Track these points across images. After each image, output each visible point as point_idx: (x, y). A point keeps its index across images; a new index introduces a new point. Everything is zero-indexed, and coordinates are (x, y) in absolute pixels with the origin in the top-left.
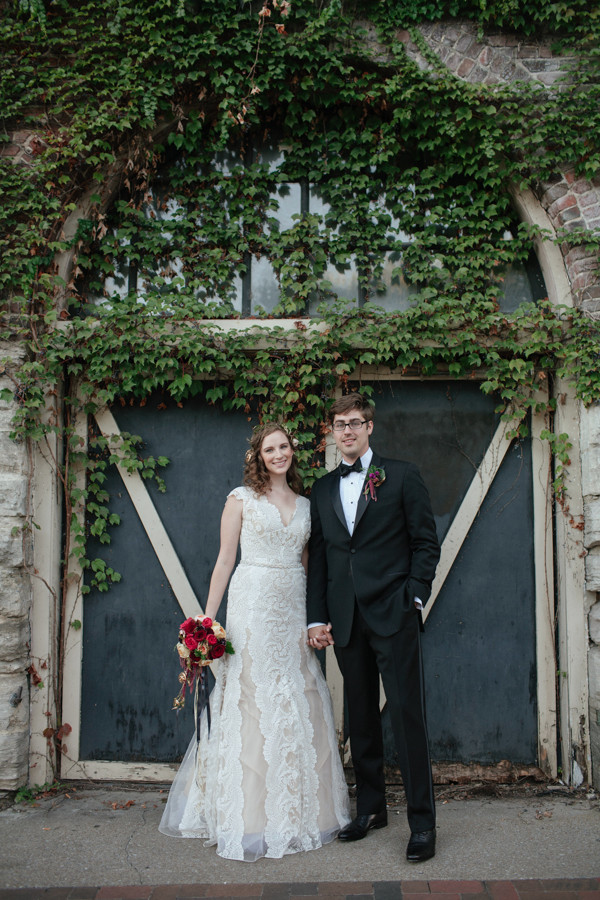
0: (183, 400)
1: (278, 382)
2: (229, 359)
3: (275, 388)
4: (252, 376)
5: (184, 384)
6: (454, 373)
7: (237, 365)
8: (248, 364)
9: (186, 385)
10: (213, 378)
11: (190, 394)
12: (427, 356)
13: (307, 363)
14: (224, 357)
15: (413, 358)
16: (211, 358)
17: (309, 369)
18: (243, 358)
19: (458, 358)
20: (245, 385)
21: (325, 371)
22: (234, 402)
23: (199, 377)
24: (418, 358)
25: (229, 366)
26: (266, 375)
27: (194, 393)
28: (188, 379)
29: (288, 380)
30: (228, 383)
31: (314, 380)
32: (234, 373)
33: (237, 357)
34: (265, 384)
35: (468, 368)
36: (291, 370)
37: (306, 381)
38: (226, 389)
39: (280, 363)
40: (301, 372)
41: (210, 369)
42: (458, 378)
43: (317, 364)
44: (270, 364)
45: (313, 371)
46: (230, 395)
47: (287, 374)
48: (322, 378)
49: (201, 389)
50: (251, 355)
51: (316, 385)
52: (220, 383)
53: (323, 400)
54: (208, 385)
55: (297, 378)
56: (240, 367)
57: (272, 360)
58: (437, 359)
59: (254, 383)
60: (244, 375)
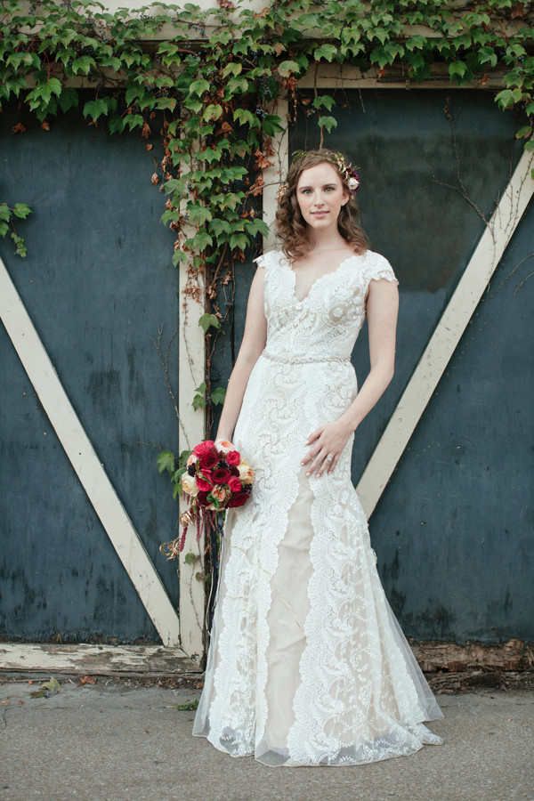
0: (50, 119)
1: (192, 89)
2: (117, 54)
3: (187, 100)
4: (151, 80)
5: (49, 92)
6: (457, 76)
7: (129, 63)
8: (146, 61)
9: (53, 95)
10: (94, 85)
11: (59, 110)
12: (415, 48)
13: (235, 60)
14: (109, 50)
15: (394, 52)
16: (89, 51)
17: (238, 69)
18: (138, 53)
19: (462, 55)
20: (142, 95)
21: (261, 72)
22: (125, 121)
23: (74, 83)
24: (402, 53)
25: (117, 64)
26: (174, 80)
27: (66, 108)
28: (56, 86)
29: (207, 86)
30: (117, 93)
31: (245, 86)
32: (125, 77)
33: (129, 52)
34: (172, 92)
35: (478, 70)
36: (210, 70)
37: (233, 86)
38: (114, 102)
39: (193, 61)
40: (225, 73)
41: (87, 69)
42: (463, 86)
43: (250, 61)
44: (178, 61)
45: (243, 73)
46: (121, 110)
47: (206, 78)
48: (258, 83)
49: (76, 102)
50: (150, 48)
51: (249, 94)
52: (105, 93)
53: (259, 117)
54: (86, 95)
55: (219, 83)
56: (134, 66)
57: (182, 56)
58: (433, 56)
59: (155, 92)
60: (140, 78)
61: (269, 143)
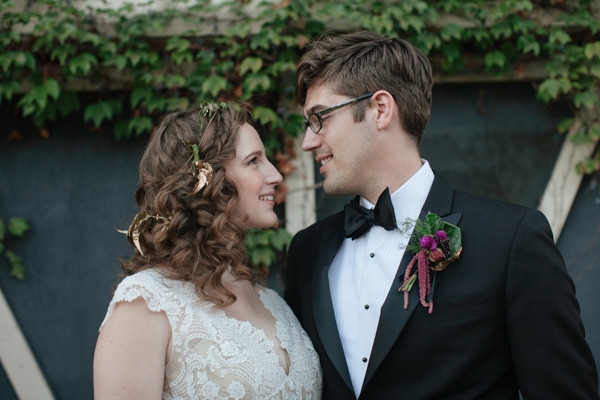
0: (48, 125)
1: (206, 87)
2: (121, 52)
3: (201, 99)
4: (159, 78)
5: (45, 95)
6: (495, 68)
7: (135, 60)
8: (154, 59)
9: (50, 98)
10: (97, 87)
11: (58, 114)
12: (453, 38)
13: (253, 54)
14: (112, 48)
15: (432, 42)
16: (88, 47)
17: (257, 64)
18: (144, 49)
19: (498, 44)
20: (148, 95)
21: (284, 66)
22: (132, 124)
23: (76, 86)
24: (438, 43)
25: (121, 63)
26: (186, 78)
27: (65, 111)
28: (53, 88)
29: (222, 84)
30: (122, 95)
31: (266, 83)
32: (130, 77)
33: (134, 48)
34: (183, 92)
35: (517, 58)
36: (226, 66)
37: (252, 84)
38: (119, 105)
39: (208, 56)
40: (243, 68)
41: (87, 67)
42: (500, 77)
43: (273, 54)
44: (190, 58)
45: (263, 69)
46: (127, 114)
47: (221, 74)
48: (278, 79)
49: (77, 106)
50: (158, 45)
51: (269, 92)
52: (108, 95)
53: (280, 116)
54: (88, 98)
55: (236, 81)
56: (141, 65)
57: (194, 52)
58: (468, 46)
59: (165, 92)
60: (148, 77)
61: (291, 145)
